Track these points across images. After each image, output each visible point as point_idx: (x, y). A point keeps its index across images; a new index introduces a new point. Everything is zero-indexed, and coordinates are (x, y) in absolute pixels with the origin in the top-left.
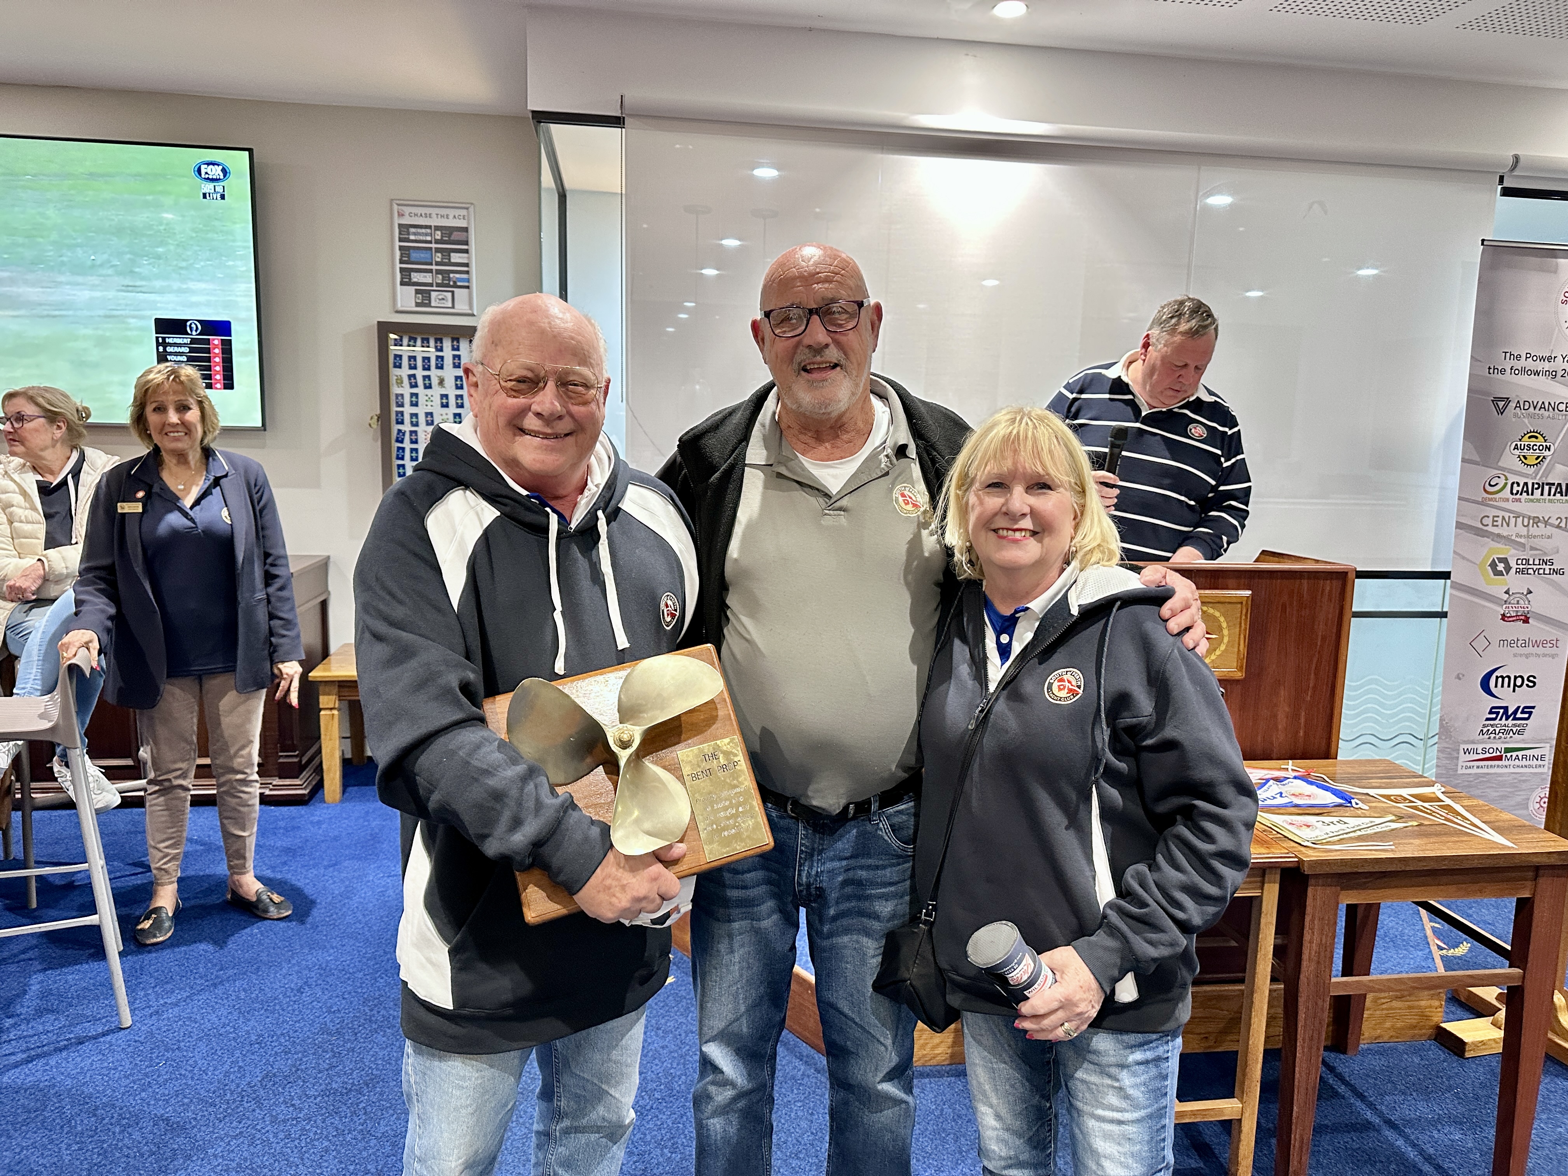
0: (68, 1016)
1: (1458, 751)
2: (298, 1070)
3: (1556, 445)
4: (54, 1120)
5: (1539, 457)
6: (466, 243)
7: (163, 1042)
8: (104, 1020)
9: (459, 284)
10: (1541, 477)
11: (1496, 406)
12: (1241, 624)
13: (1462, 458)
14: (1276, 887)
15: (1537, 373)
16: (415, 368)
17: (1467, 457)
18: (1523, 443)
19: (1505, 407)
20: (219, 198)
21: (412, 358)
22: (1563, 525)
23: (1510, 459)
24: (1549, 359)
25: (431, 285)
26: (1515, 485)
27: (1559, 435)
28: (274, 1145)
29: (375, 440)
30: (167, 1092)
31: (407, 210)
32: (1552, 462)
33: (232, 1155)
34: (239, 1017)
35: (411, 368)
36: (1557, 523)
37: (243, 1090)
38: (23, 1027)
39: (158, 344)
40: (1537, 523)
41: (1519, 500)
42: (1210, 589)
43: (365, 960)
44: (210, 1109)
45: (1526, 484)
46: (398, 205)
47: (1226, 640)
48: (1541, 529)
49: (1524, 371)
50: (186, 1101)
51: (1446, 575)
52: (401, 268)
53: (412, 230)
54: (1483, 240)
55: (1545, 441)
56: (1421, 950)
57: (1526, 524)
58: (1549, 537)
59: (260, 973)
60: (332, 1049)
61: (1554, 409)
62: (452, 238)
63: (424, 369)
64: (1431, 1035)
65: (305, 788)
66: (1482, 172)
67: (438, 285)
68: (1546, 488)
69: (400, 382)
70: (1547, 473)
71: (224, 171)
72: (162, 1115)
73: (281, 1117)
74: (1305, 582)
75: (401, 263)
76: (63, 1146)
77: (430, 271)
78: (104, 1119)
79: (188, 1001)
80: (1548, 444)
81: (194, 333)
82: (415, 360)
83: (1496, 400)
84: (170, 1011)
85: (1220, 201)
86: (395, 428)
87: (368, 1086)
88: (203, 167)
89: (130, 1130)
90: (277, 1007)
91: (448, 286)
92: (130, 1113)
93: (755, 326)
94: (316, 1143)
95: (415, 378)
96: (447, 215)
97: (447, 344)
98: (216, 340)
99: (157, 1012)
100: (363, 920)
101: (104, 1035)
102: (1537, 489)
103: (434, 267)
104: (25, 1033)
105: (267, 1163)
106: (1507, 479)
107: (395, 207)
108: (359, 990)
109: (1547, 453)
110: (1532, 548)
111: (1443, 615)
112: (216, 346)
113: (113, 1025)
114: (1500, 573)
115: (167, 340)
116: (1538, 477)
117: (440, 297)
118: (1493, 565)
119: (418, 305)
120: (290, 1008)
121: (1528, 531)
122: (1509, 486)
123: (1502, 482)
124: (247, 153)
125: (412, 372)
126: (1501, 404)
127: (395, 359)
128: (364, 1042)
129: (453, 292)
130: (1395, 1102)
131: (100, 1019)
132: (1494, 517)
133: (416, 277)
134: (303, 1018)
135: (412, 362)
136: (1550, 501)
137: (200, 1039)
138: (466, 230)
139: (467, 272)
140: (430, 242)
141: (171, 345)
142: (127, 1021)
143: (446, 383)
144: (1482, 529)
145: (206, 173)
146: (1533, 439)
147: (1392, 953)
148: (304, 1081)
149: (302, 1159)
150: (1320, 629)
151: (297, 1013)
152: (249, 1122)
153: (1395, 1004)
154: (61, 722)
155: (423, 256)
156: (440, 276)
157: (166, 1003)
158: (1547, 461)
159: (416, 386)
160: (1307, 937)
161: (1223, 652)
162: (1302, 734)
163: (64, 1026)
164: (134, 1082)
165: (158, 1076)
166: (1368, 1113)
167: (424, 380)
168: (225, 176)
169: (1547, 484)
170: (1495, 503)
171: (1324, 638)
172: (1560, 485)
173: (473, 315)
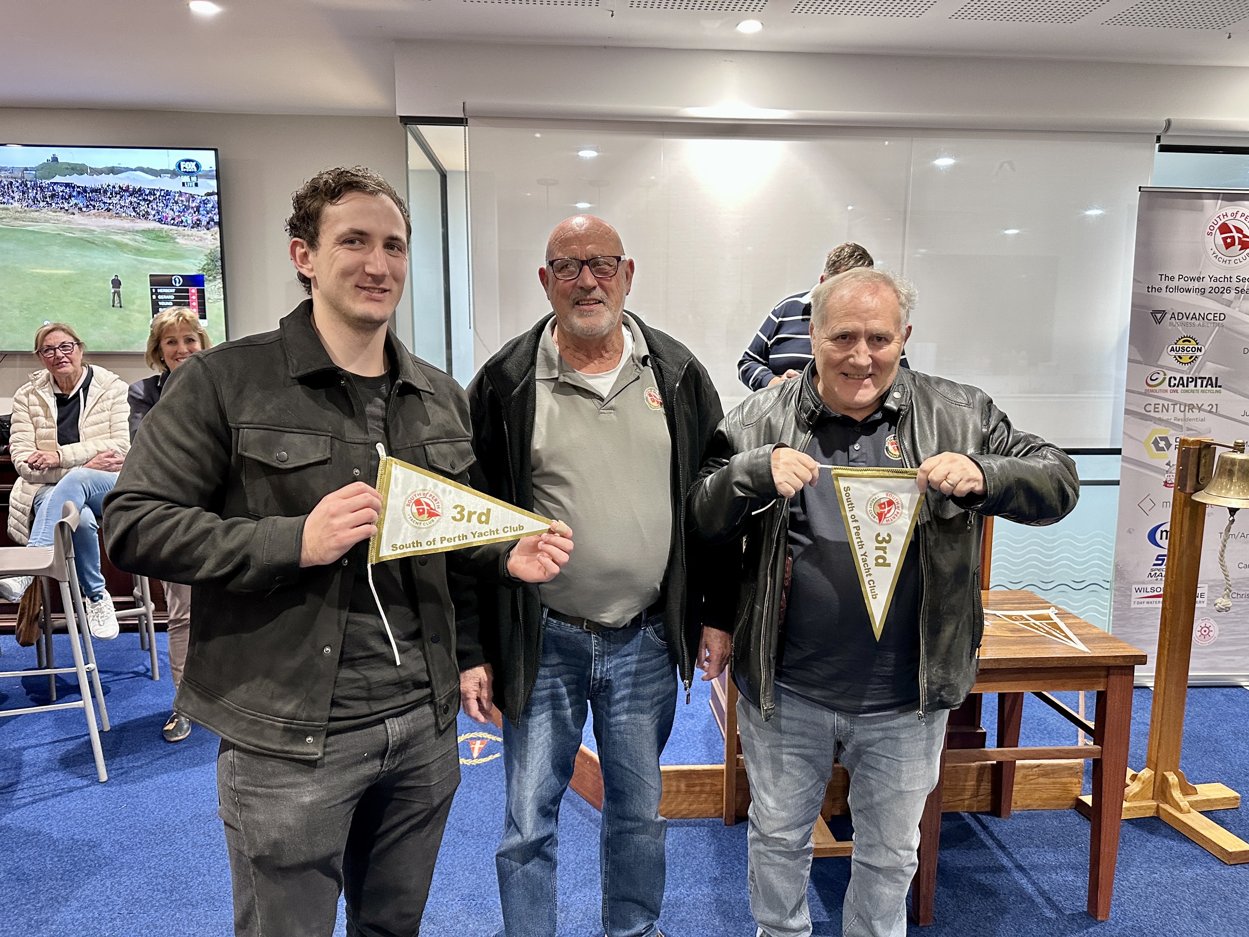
1: (1131, 590)
3: (1206, 347)
4: (45, 841)
5: (1192, 357)
8: (89, 777)
10: (1194, 373)
11: (1155, 318)
13: (1129, 359)
15: (1188, 291)
17: (1132, 358)
18: (1178, 346)
19: (1162, 318)
22: (1214, 410)
23: (1168, 359)
24: (1198, 279)
26: (1172, 379)
27: (1208, 340)
28: (191, 862)
30: (124, 825)
32: (1203, 362)
33: (161, 868)
36: (1209, 408)
37: (176, 825)
38: (33, 780)
39: (152, 294)
40: (1192, 409)
41: (1177, 391)
44: (151, 837)
45: (1182, 378)
48: (1196, 414)
49: (1177, 289)
50: (136, 831)
51: (1118, 452)
54: (1140, 187)
55: (1197, 344)
57: (1182, 409)
58: (1202, 420)
61: (1203, 319)
64: (1072, 805)
66: (1143, 133)
68: (1199, 381)
70: (1199, 370)
71: (197, 166)
72: (118, 840)
73: (200, 843)
76: (48, 858)
78: (78, 841)
79: (150, 765)
80: (1199, 347)
81: (178, 285)
83: (1154, 313)
84: (136, 771)
88: (182, 163)
89: (94, 849)
92: (96, 838)
93: (542, 272)
94: (221, 861)
98: (193, 290)
99: (127, 772)
101: (87, 787)
102: (1191, 382)
104: (34, 784)
105: (185, 873)
106: (1165, 375)
109: (1199, 353)
110: (1188, 429)
111: (1117, 483)
112: (193, 294)
113: (94, 780)
114: (1162, 449)
115: (159, 291)
116: (1192, 373)
118: (1156, 443)
121: (1185, 415)
122: (1167, 381)
123: (1161, 377)
124: (214, 151)
126: (1158, 315)
130: (1029, 853)
131: (86, 776)
132: (1155, 404)
136: (1203, 391)
141: (161, 294)
142: (104, 777)
144: (1147, 415)
145: (185, 168)
146: (1187, 343)
149: (209, 871)
152: (177, 846)
153: (1041, 780)
154: (55, 563)
157: (134, 766)
158: (1199, 360)
163: (61, 780)
164: (103, 818)
165: (120, 815)
166: (1004, 860)
168: (198, 169)
169: (1200, 378)
170: (1155, 394)
172: (1210, 378)
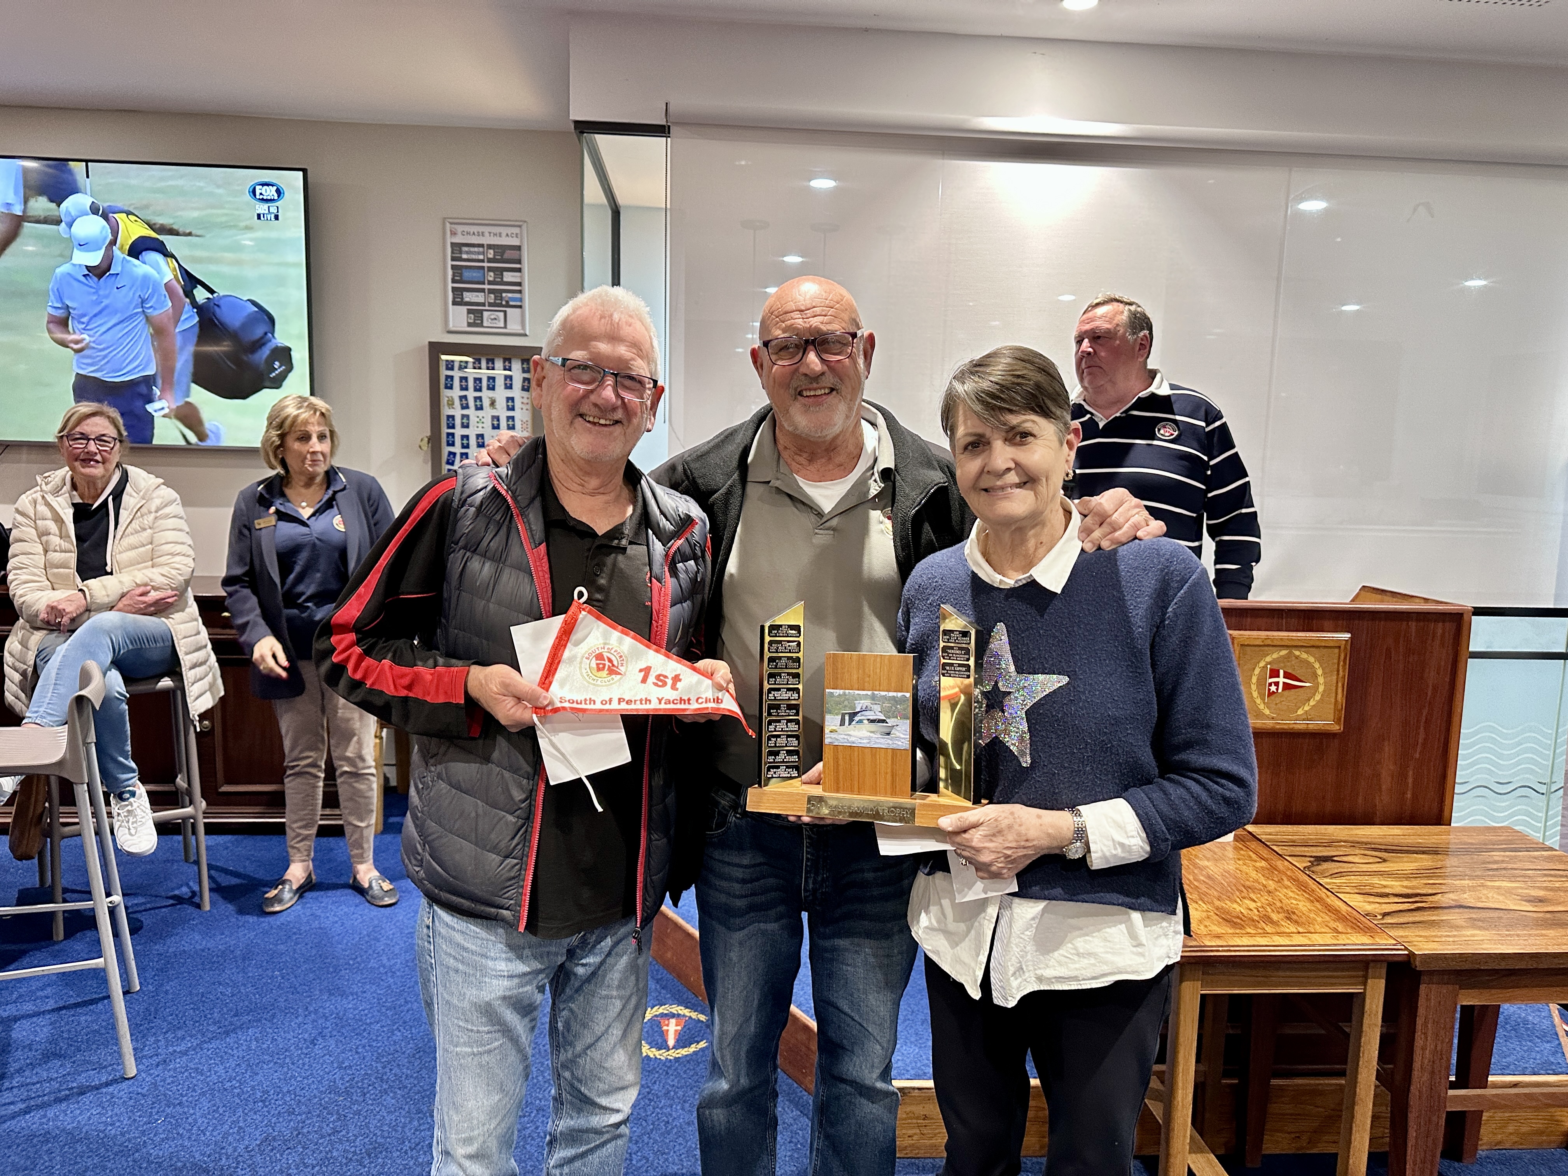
0: (74, 1062)
2: (299, 1133)
6: (519, 262)
7: (165, 1095)
8: (110, 1068)
9: (511, 303)
12: (1338, 671)
14: (1383, 983)
16: (466, 389)
20: (273, 219)
21: (464, 379)
25: (483, 304)
29: (425, 462)
31: (460, 229)
34: (246, 1070)
35: (462, 389)
38: (27, 1073)
42: (1303, 631)
43: (384, 1010)
46: (451, 223)
47: (1321, 688)
52: (453, 288)
53: (465, 249)
56: (1548, 1042)
59: (275, 1020)
60: (338, 1110)
62: (506, 256)
63: (476, 390)
64: (1560, 1145)
67: (490, 305)
69: (451, 404)
71: (278, 192)
74: (1413, 625)
75: (453, 282)
77: (483, 290)
79: (198, 1050)
82: (467, 381)
84: (178, 1060)
85: (1313, 206)
86: (446, 450)
87: (369, 1156)
88: (258, 188)
90: (287, 1060)
91: (501, 305)
93: (754, 353)
95: (466, 399)
96: (500, 234)
97: (499, 363)
99: (165, 1061)
100: (388, 964)
101: (107, 1086)
103: (486, 287)
107: (448, 225)
108: (374, 1044)
113: (117, 1074)
117: (493, 317)
119: (470, 325)
120: (301, 1062)
124: (301, 173)
125: (464, 393)
127: (446, 380)
128: (372, 1105)
129: (505, 312)
133: (468, 297)
134: (311, 1074)
135: (464, 383)
137: (203, 1094)
138: (518, 248)
139: (520, 292)
140: (483, 261)
142: (132, 1070)
143: (497, 404)
145: (261, 194)
147: (1514, 1044)
148: (303, 1148)
150: (1431, 677)
151: (306, 1067)
154: (68, 756)
155: (476, 275)
156: (492, 296)
157: (175, 1051)
159: (467, 407)
160: (1419, 1042)
161: (1318, 702)
162: (1409, 796)
164: (129, 1140)
165: (155, 1136)
167: (475, 401)
168: (279, 197)
171: (1435, 688)
173: (526, 335)
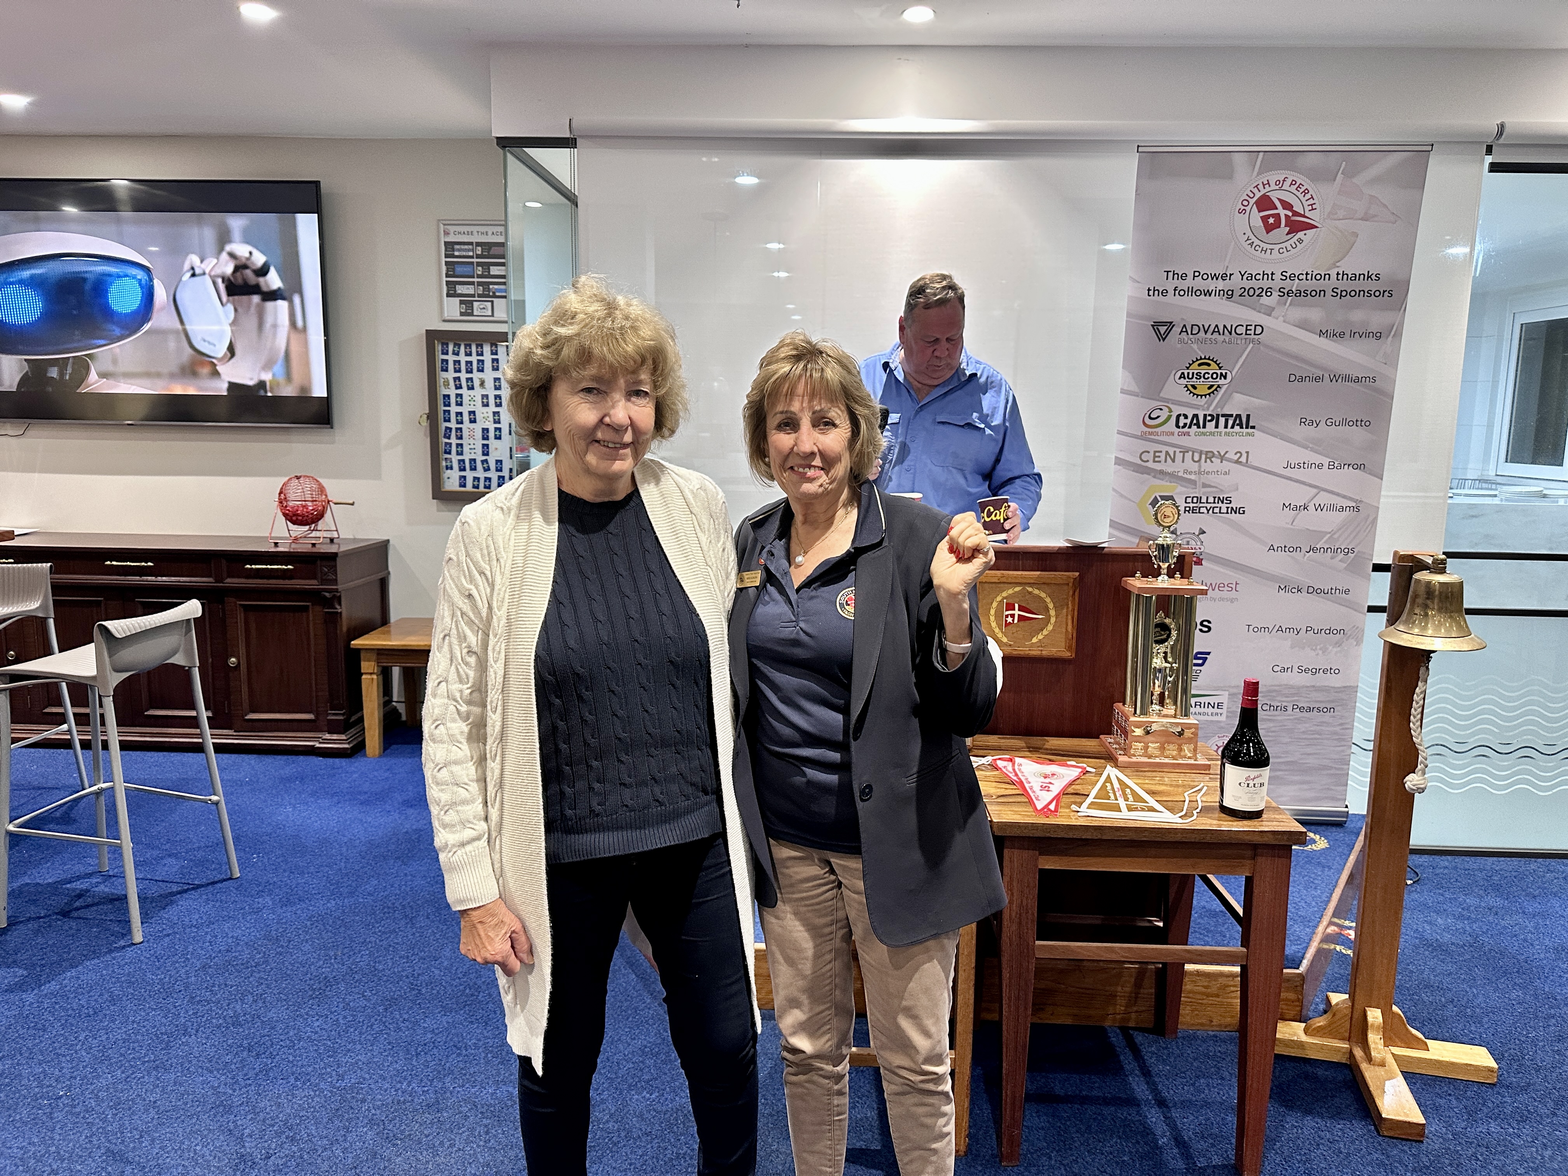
6: (504, 257)
9: (497, 294)
12: (1068, 605)
16: (459, 371)
21: (457, 363)
25: (473, 296)
29: (425, 435)
31: (452, 229)
35: (456, 371)
42: (1037, 571)
46: (444, 225)
47: (1053, 620)
52: (447, 281)
53: (457, 247)
62: (492, 253)
65: (349, 743)
66: (1469, 142)
67: (479, 296)
69: (446, 384)
74: (1139, 565)
75: (447, 277)
77: (472, 283)
82: (460, 364)
86: (443, 425)
91: (489, 296)
95: (460, 381)
96: (487, 232)
97: (487, 349)
103: (476, 280)
107: (442, 227)
117: (482, 307)
119: (462, 314)
124: (314, 185)
125: (457, 375)
127: (442, 364)
133: (460, 289)
135: (457, 366)
138: (504, 245)
140: (472, 257)
143: (486, 384)
155: (467, 270)
156: (481, 288)
159: (460, 387)
161: (1051, 632)
167: (467, 382)
